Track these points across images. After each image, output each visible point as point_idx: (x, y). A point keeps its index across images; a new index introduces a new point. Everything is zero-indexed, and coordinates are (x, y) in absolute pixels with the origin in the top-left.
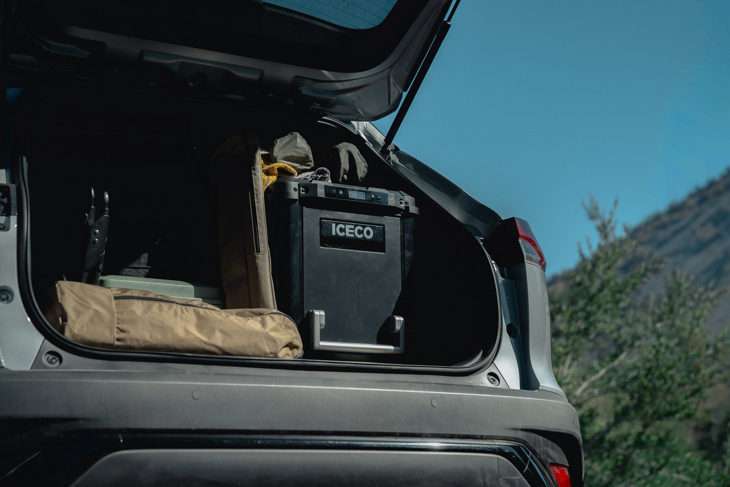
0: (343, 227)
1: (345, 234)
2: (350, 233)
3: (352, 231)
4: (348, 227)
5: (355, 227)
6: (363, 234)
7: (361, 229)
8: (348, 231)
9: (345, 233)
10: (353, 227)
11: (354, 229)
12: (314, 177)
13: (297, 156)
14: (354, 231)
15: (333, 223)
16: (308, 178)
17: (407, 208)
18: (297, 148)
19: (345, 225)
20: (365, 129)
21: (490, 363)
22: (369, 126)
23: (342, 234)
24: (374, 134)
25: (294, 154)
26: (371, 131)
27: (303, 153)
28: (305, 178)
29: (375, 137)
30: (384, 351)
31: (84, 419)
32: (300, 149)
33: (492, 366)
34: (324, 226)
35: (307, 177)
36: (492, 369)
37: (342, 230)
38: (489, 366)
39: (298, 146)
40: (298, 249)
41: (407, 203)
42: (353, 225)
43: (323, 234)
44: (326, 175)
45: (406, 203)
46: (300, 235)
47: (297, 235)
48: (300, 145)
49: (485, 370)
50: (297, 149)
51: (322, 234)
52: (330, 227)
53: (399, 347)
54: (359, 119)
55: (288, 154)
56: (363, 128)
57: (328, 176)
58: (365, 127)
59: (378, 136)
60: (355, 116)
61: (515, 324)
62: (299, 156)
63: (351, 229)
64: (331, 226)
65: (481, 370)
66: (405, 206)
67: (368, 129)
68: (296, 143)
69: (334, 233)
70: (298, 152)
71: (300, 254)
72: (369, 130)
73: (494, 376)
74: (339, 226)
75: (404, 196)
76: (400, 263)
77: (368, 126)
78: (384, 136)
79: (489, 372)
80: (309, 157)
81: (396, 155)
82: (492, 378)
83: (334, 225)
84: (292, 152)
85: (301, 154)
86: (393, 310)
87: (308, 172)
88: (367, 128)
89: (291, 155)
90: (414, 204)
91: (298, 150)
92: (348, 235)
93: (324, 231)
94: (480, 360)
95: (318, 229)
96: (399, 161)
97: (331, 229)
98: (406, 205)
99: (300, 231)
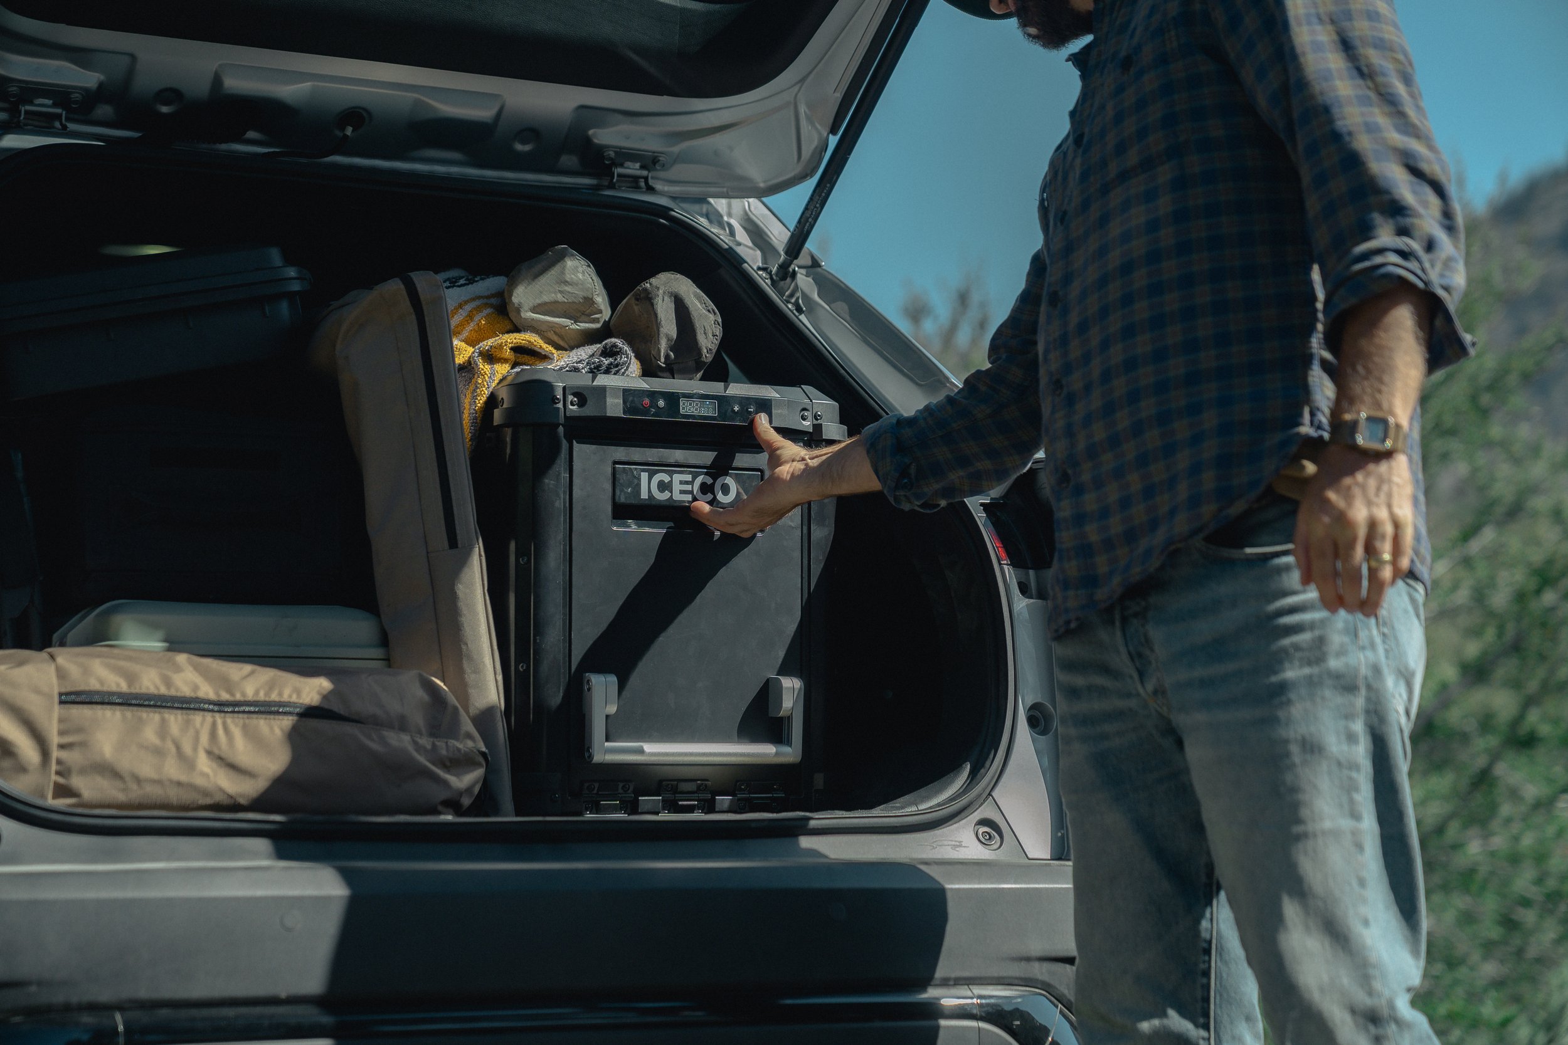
0: (666, 478)
1: (672, 495)
2: (682, 492)
3: (689, 488)
4: (677, 478)
5: (694, 478)
6: (713, 493)
7: (709, 481)
8: (677, 487)
9: (671, 492)
10: (689, 478)
11: (692, 483)
12: (593, 363)
13: (566, 301)
14: (692, 487)
15: (644, 470)
16: (581, 366)
17: (818, 428)
18: (566, 283)
19: (671, 474)
20: (746, 213)
21: (984, 796)
22: (755, 208)
23: (663, 497)
24: (767, 227)
25: (560, 297)
26: (759, 219)
27: (581, 294)
28: (574, 367)
29: (769, 233)
30: (755, 759)
31: (40, 983)
32: (571, 285)
33: (988, 803)
34: (622, 478)
35: (579, 365)
36: (986, 811)
37: (663, 486)
38: (982, 804)
39: (568, 280)
40: (560, 536)
41: (819, 416)
42: (690, 473)
43: (619, 497)
44: (621, 358)
45: (816, 417)
46: (565, 503)
47: (557, 504)
48: (573, 276)
49: (974, 812)
50: (566, 285)
51: (617, 498)
52: (636, 481)
53: (791, 746)
54: (730, 193)
55: (546, 298)
56: (742, 213)
57: (626, 359)
58: (745, 208)
59: (776, 233)
60: (724, 187)
61: (1047, 704)
62: (570, 301)
63: (687, 483)
64: (639, 479)
65: (963, 814)
66: (814, 425)
67: (753, 214)
68: (563, 273)
69: (644, 495)
70: (569, 292)
71: (565, 545)
72: (756, 216)
73: (992, 829)
74: (657, 478)
75: (811, 401)
76: (797, 554)
77: (752, 208)
78: (789, 231)
79: (978, 818)
80: (594, 302)
81: (813, 279)
82: (986, 832)
83: (644, 476)
84: (555, 293)
85: (575, 297)
86: (780, 663)
87: (584, 346)
88: (750, 213)
89: (552, 300)
90: (838, 418)
91: (568, 289)
92: (677, 496)
93: (622, 491)
94: (961, 790)
95: (608, 487)
96: (819, 295)
97: (639, 485)
98: (815, 422)
99: (564, 493)
